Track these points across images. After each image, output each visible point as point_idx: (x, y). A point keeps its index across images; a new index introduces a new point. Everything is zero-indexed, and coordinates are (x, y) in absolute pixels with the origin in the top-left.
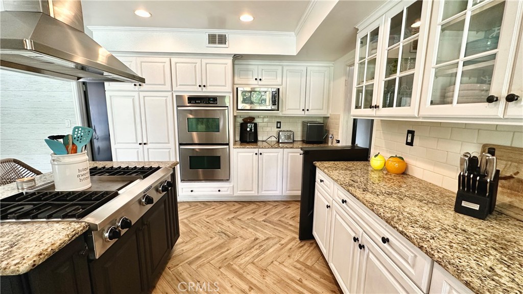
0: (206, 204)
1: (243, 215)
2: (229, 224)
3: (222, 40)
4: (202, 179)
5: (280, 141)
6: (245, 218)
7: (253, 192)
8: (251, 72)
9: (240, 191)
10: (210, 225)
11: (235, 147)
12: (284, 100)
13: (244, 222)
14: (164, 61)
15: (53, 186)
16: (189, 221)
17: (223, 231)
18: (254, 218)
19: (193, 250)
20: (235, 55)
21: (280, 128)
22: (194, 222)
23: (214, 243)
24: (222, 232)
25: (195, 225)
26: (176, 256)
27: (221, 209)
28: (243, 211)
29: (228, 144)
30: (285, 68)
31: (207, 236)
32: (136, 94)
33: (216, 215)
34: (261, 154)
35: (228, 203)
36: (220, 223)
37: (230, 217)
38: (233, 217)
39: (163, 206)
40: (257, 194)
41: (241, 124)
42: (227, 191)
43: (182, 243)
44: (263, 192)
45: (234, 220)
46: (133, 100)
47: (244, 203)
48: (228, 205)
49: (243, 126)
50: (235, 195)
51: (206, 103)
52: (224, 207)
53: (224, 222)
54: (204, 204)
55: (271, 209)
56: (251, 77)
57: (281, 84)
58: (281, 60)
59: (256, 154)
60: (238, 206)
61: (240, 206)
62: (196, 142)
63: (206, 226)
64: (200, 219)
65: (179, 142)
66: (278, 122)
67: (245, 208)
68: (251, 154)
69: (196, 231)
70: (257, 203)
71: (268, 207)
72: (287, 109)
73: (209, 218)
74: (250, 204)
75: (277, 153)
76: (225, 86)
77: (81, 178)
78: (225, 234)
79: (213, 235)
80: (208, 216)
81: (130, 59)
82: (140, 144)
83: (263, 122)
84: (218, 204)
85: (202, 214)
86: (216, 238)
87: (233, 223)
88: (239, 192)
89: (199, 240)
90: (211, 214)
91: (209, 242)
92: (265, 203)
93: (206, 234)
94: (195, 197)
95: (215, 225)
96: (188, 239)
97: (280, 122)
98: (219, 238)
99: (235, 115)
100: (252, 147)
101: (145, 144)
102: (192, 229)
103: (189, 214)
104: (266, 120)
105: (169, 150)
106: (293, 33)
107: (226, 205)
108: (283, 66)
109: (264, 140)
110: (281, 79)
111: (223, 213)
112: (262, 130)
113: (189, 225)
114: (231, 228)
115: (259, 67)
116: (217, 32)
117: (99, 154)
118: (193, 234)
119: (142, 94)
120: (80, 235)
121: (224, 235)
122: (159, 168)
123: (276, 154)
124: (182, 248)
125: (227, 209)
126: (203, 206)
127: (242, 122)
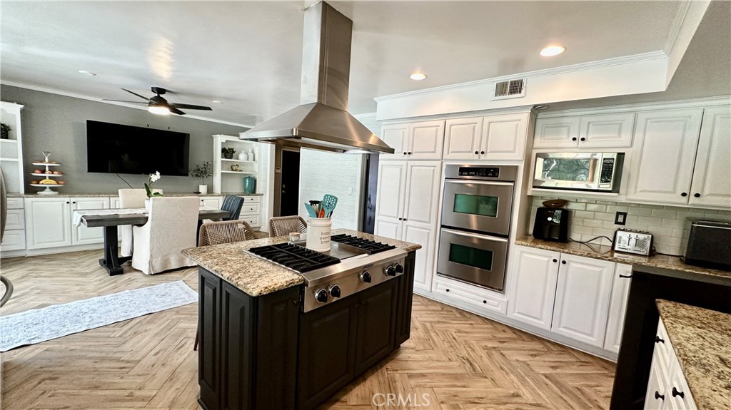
0: (464, 314)
1: (513, 352)
2: (483, 354)
3: (516, 87)
4: (477, 282)
5: (616, 249)
6: (514, 356)
7: (542, 323)
8: (567, 128)
9: (519, 313)
10: (456, 343)
11: (518, 242)
12: (634, 174)
13: (509, 362)
14: (437, 124)
15: (304, 244)
16: (432, 327)
17: (470, 359)
18: (529, 363)
19: (421, 363)
20: (535, 106)
21: (623, 223)
22: (437, 331)
23: (450, 368)
24: (468, 360)
25: (438, 335)
26: (399, 360)
27: (481, 328)
28: (514, 345)
29: (507, 237)
30: (642, 117)
31: (445, 355)
32: (404, 163)
33: (470, 335)
34: (564, 262)
35: (495, 325)
36: (470, 347)
37: (490, 345)
38: (495, 348)
39: (389, 291)
40: (548, 328)
41: (539, 210)
42: (497, 306)
43: (413, 349)
44: (560, 329)
45: (494, 352)
46: (401, 170)
47: (521, 334)
48: (496, 329)
49: (543, 213)
50: (509, 316)
51: (482, 176)
52: (487, 328)
53: (477, 348)
54: (461, 313)
55: (572, 364)
56: (565, 136)
57: (628, 145)
58: (634, 103)
59: (555, 261)
60: (510, 334)
61: (515, 336)
62: (475, 229)
63: (449, 342)
64: (446, 331)
65: (441, 222)
66: (618, 214)
67: (520, 342)
68: (546, 259)
69: (434, 342)
70: (548, 344)
71: (566, 358)
72: (638, 190)
73: (460, 334)
74: (533, 340)
75: (599, 267)
76: (514, 152)
77: (323, 240)
78: (471, 364)
79: (454, 357)
80: (459, 331)
81: (404, 126)
82: (400, 219)
83: (586, 210)
84: (480, 321)
85: (451, 325)
86: (455, 363)
87: (489, 356)
88: (515, 314)
89: (433, 355)
90: (464, 330)
91: (443, 364)
92: (563, 349)
93: (445, 353)
94: (452, 300)
95: (462, 347)
96: (422, 348)
97: (625, 215)
98: (460, 366)
99: (529, 193)
100: (549, 247)
101: (405, 220)
102: (431, 337)
103: (436, 319)
104: (592, 207)
105: (428, 231)
106: (662, 52)
107: (491, 326)
108: (636, 113)
109: (583, 240)
110: (629, 136)
111: (482, 335)
112: (581, 224)
113: (431, 332)
114: (482, 359)
115: (584, 118)
116: (509, 78)
117: (369, 224)
118: (429, 344)
119: (411, 163)
120: (296, 286)
121: (468, 365)
122: (393, 247)
123: (600, 269)
124: (410, 355)
125: (491, 333)
126: (458, 315)
127: (542, 206)
